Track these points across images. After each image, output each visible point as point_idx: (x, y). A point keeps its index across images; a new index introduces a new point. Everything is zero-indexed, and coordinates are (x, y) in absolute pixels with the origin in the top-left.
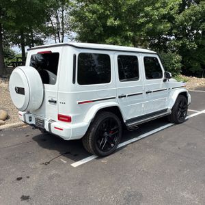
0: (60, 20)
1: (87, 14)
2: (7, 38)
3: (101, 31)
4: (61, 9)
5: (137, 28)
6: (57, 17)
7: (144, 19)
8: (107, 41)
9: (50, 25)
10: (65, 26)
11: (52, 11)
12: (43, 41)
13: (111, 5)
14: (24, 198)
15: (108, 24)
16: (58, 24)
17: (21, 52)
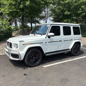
0: (46, 13)
1: (57, 10)
2: (26, 20)
3: (62, 17)
4: (46, 8)
5: (78, 15)
6: (45, 12)
7: (81, 11)
8: (64, 21)
9: (42, 15)
10: (48, 15)
11: (43, 9)
12: (39, 21)
13: (66, 6)
14: (25, 75)
15: (65, 14)
16: (45, 14)
17: (31, 26)
